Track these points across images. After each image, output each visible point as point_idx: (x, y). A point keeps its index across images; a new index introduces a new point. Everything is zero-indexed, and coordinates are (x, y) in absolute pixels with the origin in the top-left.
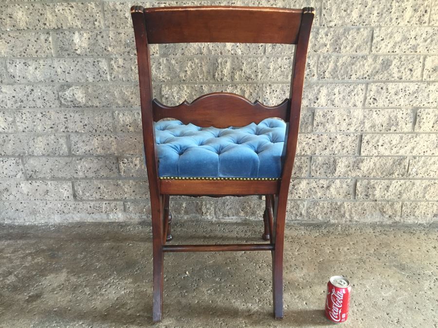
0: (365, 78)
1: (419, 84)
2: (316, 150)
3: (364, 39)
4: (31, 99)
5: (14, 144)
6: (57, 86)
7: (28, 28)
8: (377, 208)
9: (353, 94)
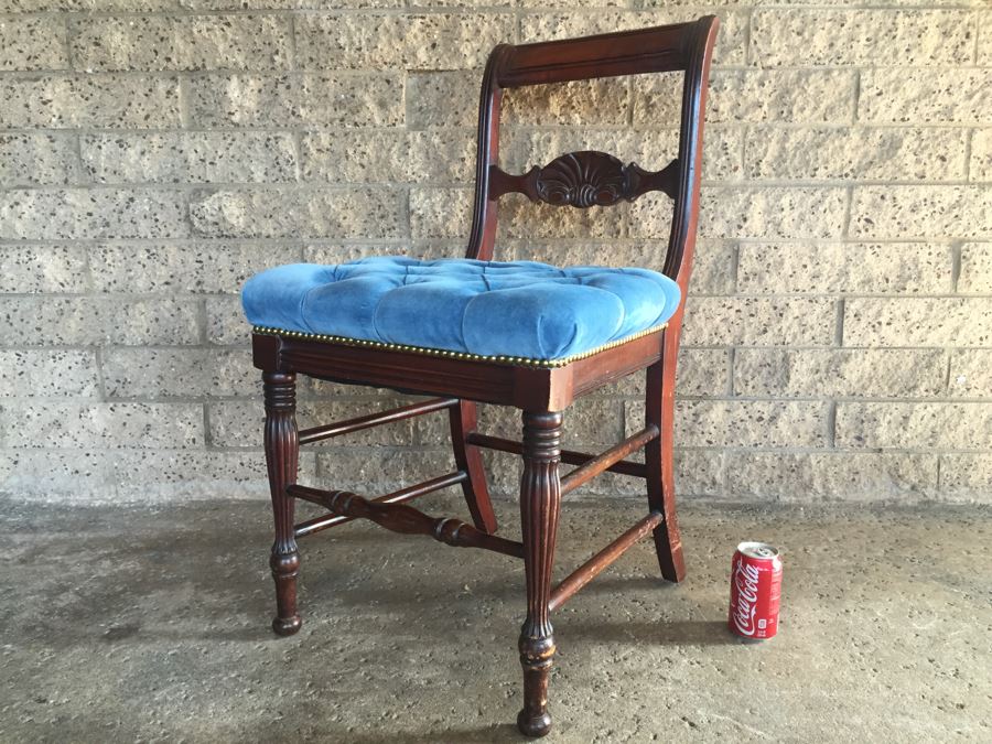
0: (847, 175)
1: (962, 187)
2: (743, 335)
3: (840, 94)
4: (128, 220)
5: (82, 319)
6: (186, 191)
7: (132, 68)
8: (884, 467)
9: (821, 209)
